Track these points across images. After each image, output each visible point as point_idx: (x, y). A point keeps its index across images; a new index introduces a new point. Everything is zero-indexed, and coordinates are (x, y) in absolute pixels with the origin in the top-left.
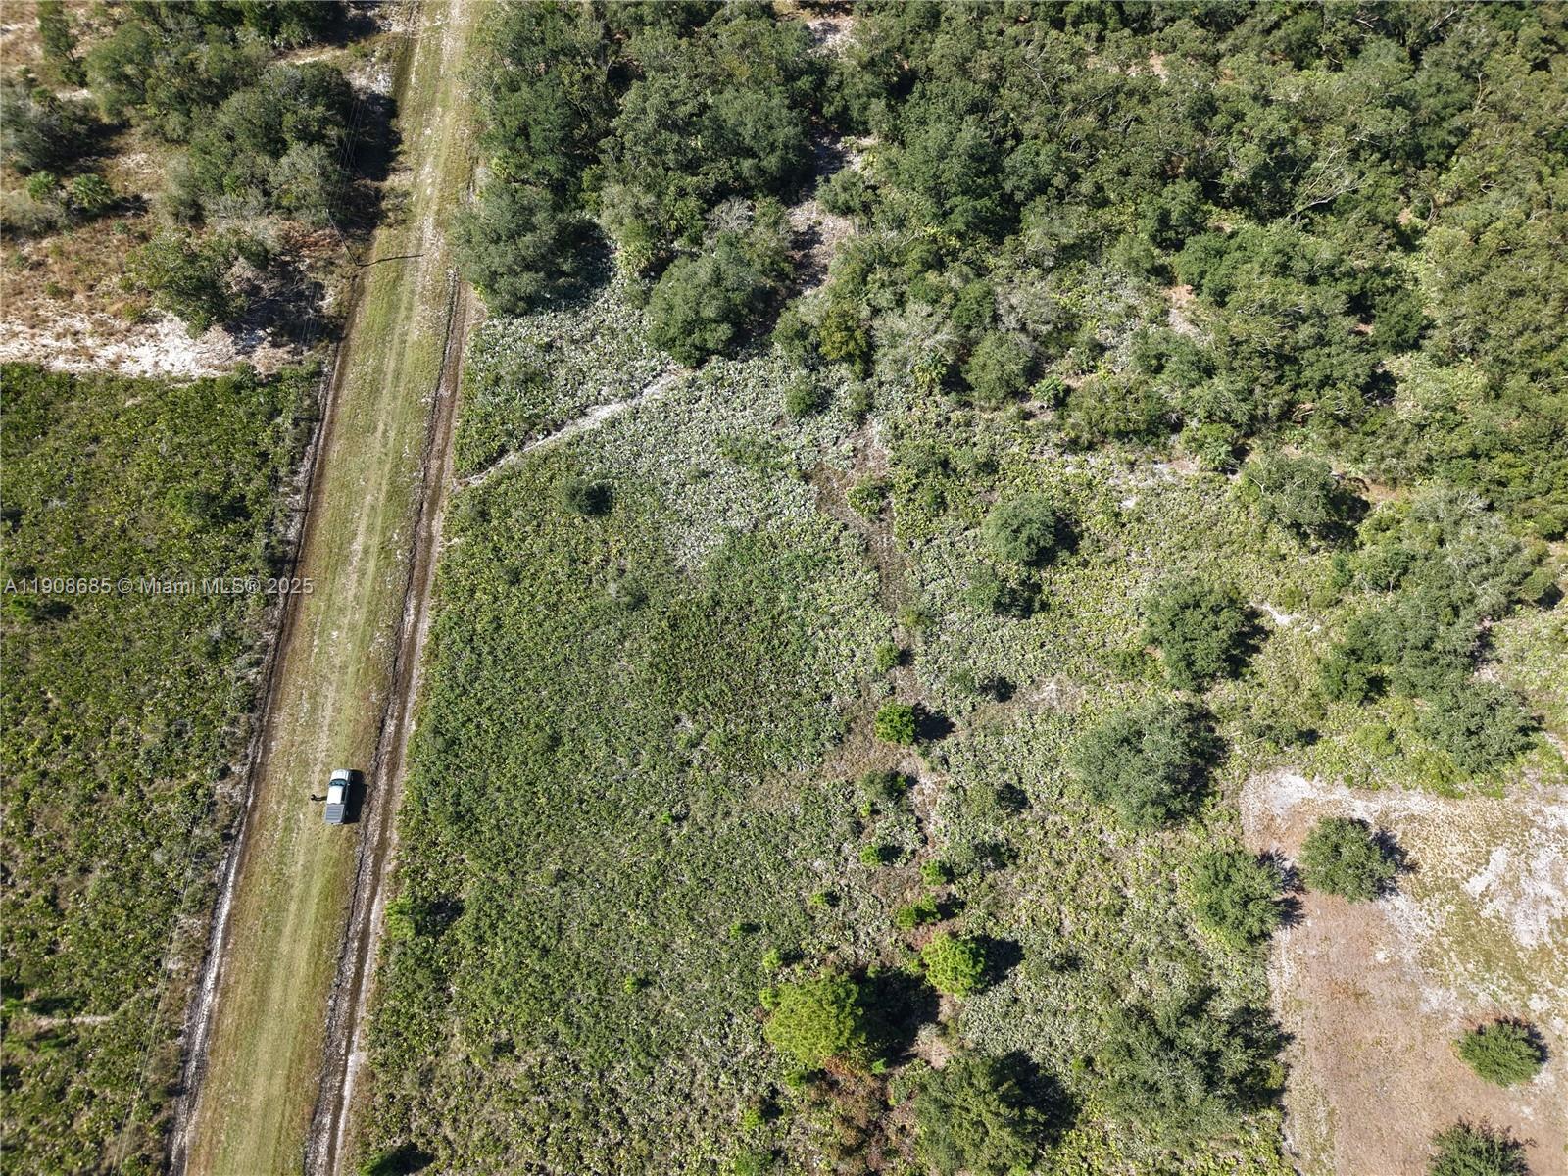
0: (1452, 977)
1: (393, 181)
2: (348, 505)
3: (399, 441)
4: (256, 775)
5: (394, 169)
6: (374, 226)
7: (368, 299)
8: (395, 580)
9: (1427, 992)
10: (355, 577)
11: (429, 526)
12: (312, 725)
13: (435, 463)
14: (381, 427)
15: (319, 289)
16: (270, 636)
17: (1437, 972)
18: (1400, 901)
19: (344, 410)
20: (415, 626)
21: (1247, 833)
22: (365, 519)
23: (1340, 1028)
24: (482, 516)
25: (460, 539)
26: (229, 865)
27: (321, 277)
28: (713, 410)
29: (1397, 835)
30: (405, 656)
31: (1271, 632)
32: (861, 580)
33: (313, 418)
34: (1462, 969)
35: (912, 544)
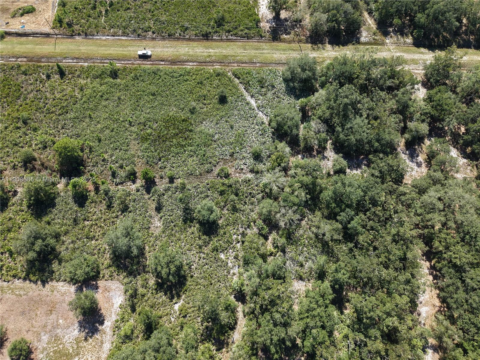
0: (50, 346)
1: (328, 47)
2: (223, 47)
3: (241, 56)
4: (153, 39)
5: (333, 46)
6: (312, 44)
7: (287, 45)
8: (202, 59)
9: (47, 336)
10: (202, 51)
11: (217, 65)
12: (164, 47)
13: (236, 65)
14: (245, 52)
15: (289, 33)
16: (187, 37)
17: (53, 341)
18: (76, 332)
19: (251, 43)
20: (189, 65)
21: (105, 282)
22: (218, 51)
23: (43, 303)
24: (218, 75)
25: (212, 70)
26: (133, 37)
27: (293, 34)
28: (254, 130)
29: (97, 336)
30: (180, 63)
31: (172, 301)
32: (196, 170)
33: (248, 37)
34: (52, 350)
35: (208, 184)
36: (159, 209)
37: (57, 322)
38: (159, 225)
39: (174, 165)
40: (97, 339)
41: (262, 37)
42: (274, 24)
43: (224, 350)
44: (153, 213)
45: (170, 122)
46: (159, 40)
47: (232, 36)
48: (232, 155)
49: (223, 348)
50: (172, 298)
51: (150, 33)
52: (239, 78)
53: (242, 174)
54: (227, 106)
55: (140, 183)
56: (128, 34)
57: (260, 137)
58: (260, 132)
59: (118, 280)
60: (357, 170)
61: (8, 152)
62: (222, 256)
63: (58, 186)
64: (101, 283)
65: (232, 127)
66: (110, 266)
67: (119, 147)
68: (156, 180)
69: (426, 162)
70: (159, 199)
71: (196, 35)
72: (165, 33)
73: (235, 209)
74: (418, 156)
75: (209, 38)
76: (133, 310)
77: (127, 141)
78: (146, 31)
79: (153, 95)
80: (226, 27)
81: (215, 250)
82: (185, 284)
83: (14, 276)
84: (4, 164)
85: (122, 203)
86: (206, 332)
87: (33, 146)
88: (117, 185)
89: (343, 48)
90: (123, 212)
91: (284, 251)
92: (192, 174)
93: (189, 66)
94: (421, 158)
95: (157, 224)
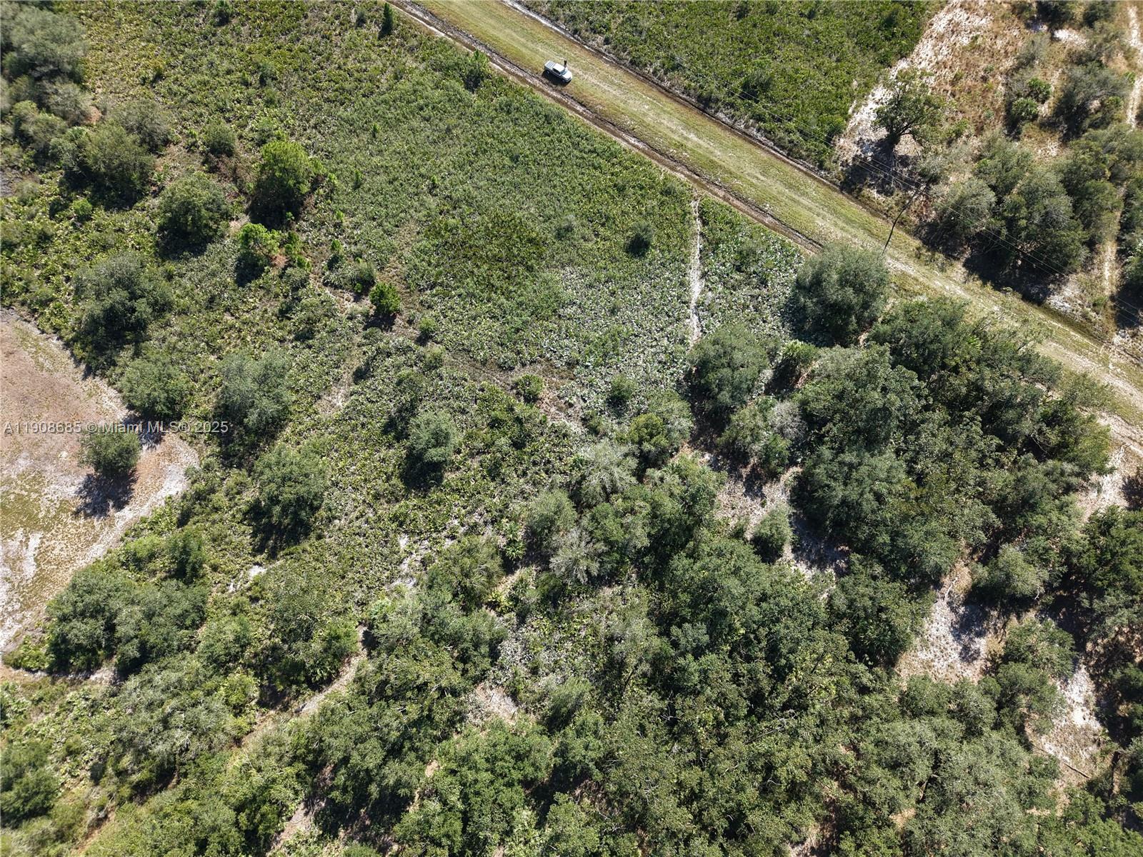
0: (19, 482)
1: (959, 270)
2: (722, 144)
3: (747, 182)
4: (598, 53)
5: (969, 275)
6: (924, 243)
7: (865, 214)
8: (660, 143)
9: (28, 463)
10: (674, 128)
11: (682, 173)
12: (605, 79)
13: (721, 193)
14: (762, 178)
15: (888, 193)
16: (667, 84)
17: (30, 477)
18: (72, 491)
19: (788, 169)
20: (627, 141)
21: (178, 440)
22: (706, 146)
23: (63, 404)
24: (667, 192)
25: (662, 177)
26: (562, 29)
27: (897, 198)
28: (654, 343)
29: (97, 522)
30: (612, 128)
31: (254, 556)
32: (482, 348)
33: (791, 152)
34: (16, 491)
35: (482, 390)
36: (360, 375)
37: (59, 451)
38: (340, 404)
39: (449, 313)
40: (93, 527)
41: (821, 167)
42: (870, 154)
43: (272, 712)
44: (347, 377)
45: (504, 228)
46: (607, 62)
47: (758, 130)
48: (571, 365)
49: (273, 707)
50: (258, 550)
51: (600, 39)
52: (705, 223)
53: (563, 415)
54: (635, 264)
55: (366, 304)
56: (557, 20)
57: (656, 364)
58: (663, 357)
59: (200, 452)
60: (810, 568)
61: (201, 115)
62: (403, 542)
63: (233, 224)
64: (171, 438)
65: (613, 311)
66: (205, 418)
67: (381, 217)
68: (398, 320)
69: (993, 661)
70: (374, 358)
71: (686, 90)
72: (629, 53)
73: (494, 472)
74: (980, 634)
75: (708, 110)
76: (182, 522)
77: (403, 215)
78: (594, 31)
79: (515, 159)
80: (759, 108)
81: (399, 520)
82: (297, 542)
83: (57, 330)
84: (181, 133)
85: (310, 322)
86: (268, 656)
87: (247, 129)
88: (326, 285)
89: (992, 292)
90: (296, 339)
91: (522, 618)
92: (469, 351)
93: (623, 143)
94: (984, 645)
95: (338, 400)
